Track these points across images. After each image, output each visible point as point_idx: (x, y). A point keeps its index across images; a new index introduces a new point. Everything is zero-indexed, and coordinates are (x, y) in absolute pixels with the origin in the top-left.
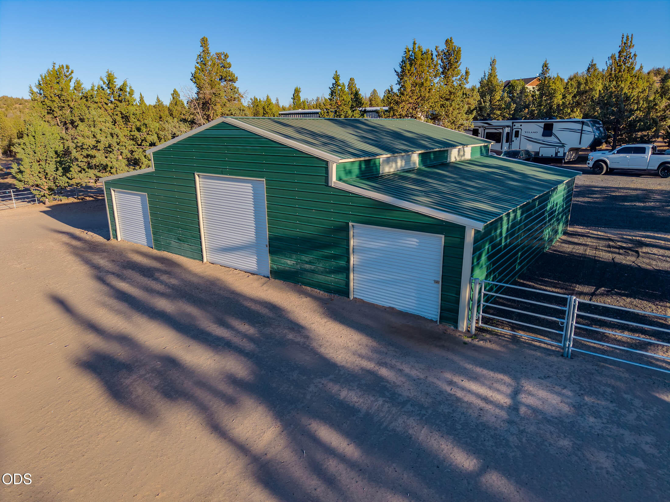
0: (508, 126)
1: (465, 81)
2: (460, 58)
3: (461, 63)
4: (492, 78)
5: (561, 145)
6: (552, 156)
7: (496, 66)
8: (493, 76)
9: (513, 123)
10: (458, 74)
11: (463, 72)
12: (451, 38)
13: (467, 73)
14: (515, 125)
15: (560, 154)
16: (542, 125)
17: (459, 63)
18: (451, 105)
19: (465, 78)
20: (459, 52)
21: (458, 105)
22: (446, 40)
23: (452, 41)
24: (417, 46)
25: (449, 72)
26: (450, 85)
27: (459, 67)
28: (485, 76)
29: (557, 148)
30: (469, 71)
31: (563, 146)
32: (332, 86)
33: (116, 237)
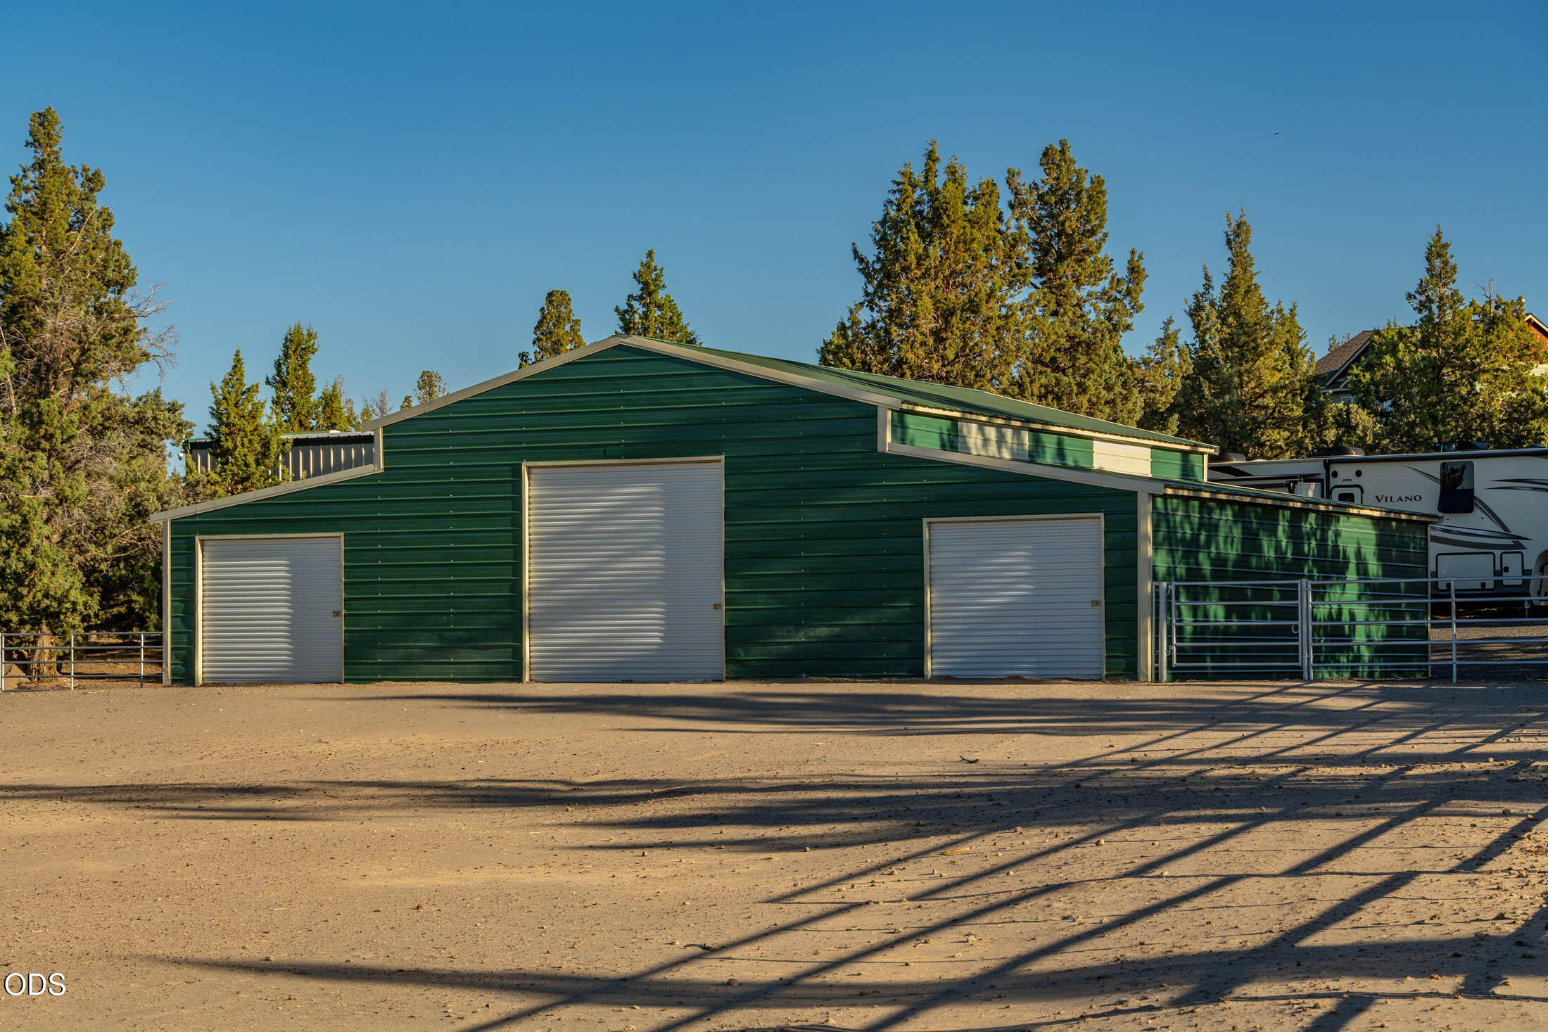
0: (1308, 478)
1: (1126, 301)
2: (1102, 219)
3: (1106, 235)
4: (1238, 298)
5: (1509, 542)
6: (1483, 585)
7: (1250, 249)
8: (1242, 290)
9: (1327, 465)
10: (1096, 276)
11: (1121, 271)
12: (1063, 144)
13: (1135, 271)
14: (1335, 474)
15: (1513, 578)
16: (1434, 468)
17: (1100, 235)
18: (1083, 389)
19: (1128, 293)
20: (1097, 193)
21: (1109, 388)
22: (1042, 150)
23: (1070, 154)
24: (940, 167)
25: (1066, 269)
26: (1070, 314)
27: (1099, 248)
28: (1208, 287)
29: (1498, 553)
30: (1143, 264)
31: (1517, 545)
32: (626, 307)
33: (185, 677)
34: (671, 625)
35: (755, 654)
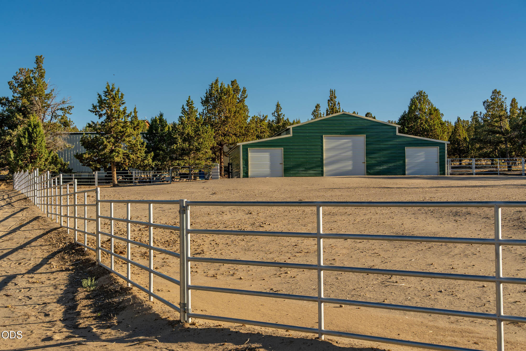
33: (246, 175)
34: (354, 165)
35: (372, 171)
